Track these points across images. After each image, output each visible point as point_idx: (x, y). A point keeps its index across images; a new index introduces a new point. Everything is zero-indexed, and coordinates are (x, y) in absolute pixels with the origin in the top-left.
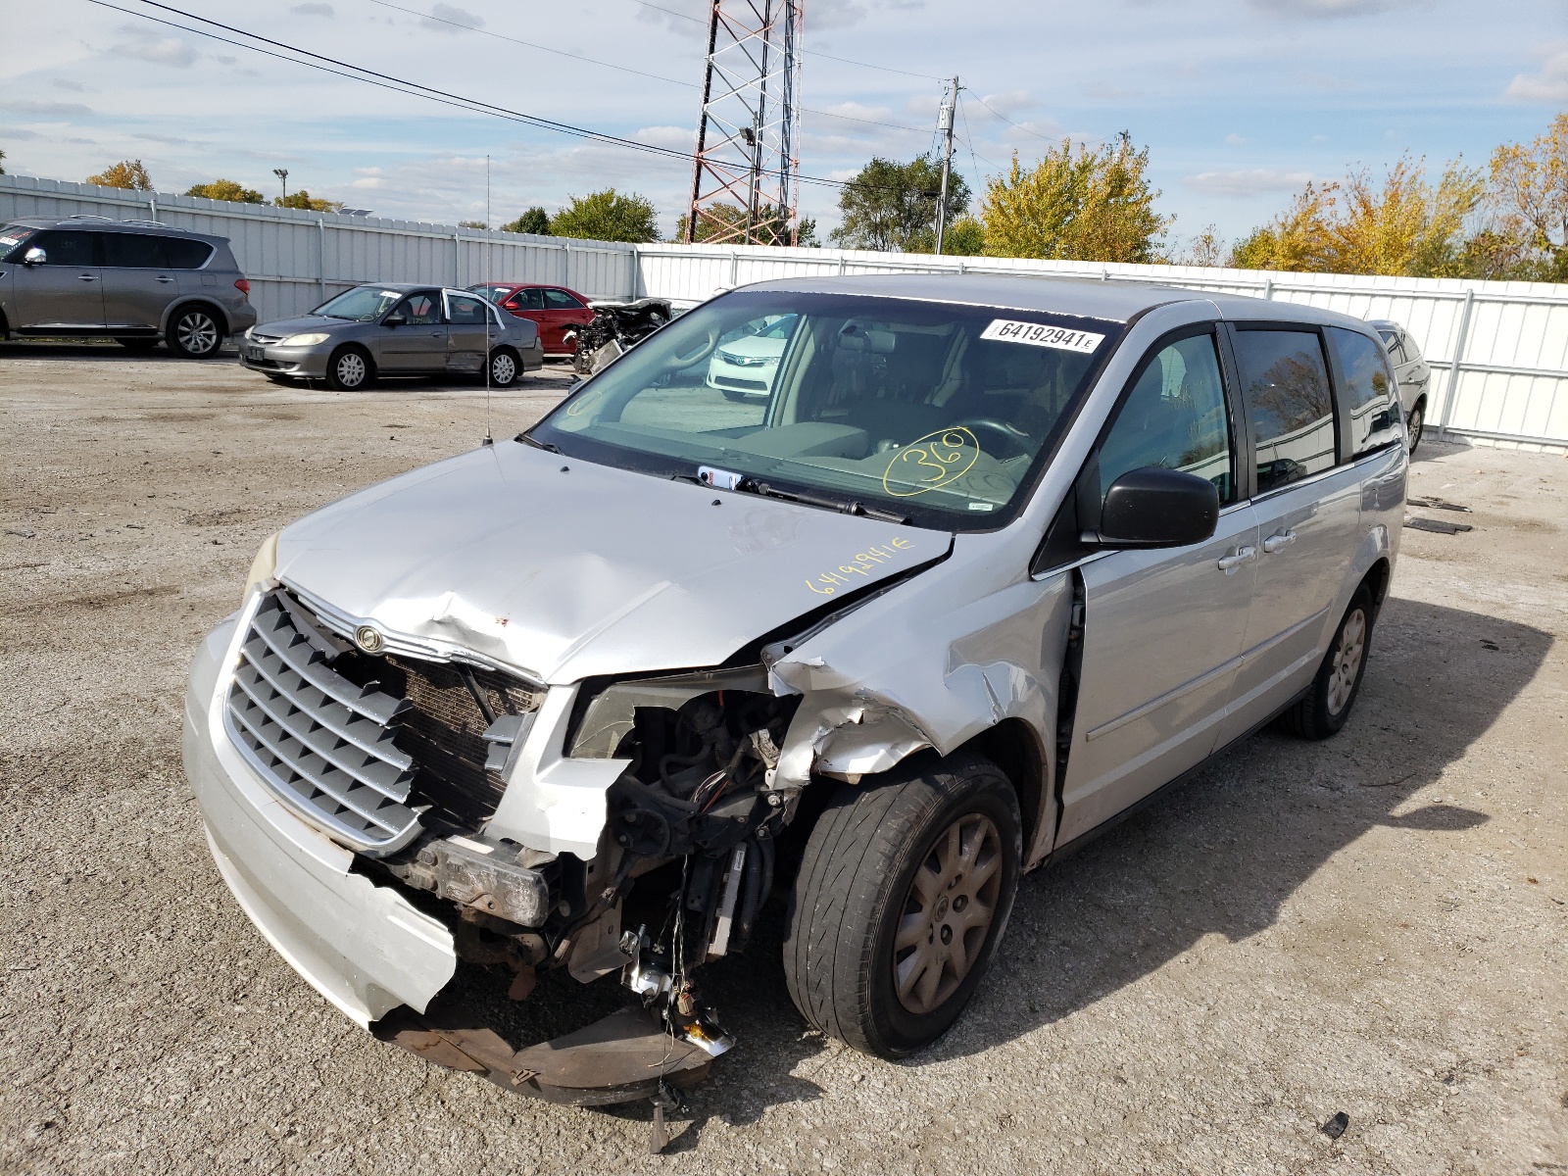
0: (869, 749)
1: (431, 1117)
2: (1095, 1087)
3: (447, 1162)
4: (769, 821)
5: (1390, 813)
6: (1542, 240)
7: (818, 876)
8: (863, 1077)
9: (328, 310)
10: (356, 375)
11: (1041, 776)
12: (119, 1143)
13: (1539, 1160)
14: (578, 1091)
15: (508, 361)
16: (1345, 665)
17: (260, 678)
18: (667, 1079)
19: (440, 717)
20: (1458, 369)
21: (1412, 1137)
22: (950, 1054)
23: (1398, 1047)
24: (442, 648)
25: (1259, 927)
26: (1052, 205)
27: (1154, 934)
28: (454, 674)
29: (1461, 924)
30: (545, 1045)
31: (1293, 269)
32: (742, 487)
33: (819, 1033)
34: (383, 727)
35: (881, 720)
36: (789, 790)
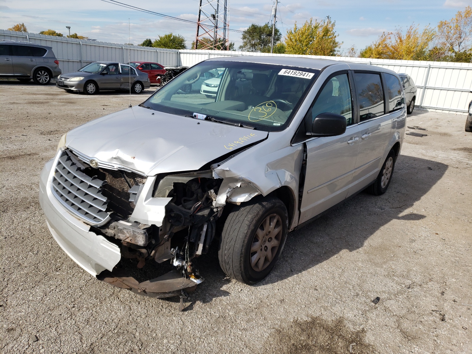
0: (243, 195)
1: (115, 302)
2: (308, 291)
3: (120, 314)
4: (214, 216)
5: (398, 216)
6: (452, 50)
7: (228, 232)
8: (242, 290)
9: (83, 70)
10: (93, 90)
11: (294, 203)
12: (22, 310)
13: (433, 309)
14: (158, 293)
15: (139, 86)
16: (387, 174)
17: (62, 176)
18: (184, 290)
19: (116, 187)
20: (425, 88)
21: (398, 303)
22: (267, 283)
23: (395, 279)
24: (116, 166)
25: (358, 248)
26: (306, 38)
27: (328, 250)
28: (119, 174)
29: (416, 246)
30: (148, 281)
31: (378, 58)
32: (206, 119)
33: (229, 278)
34: (98, 189)
35: (246, 186)
36: (220, 207)
